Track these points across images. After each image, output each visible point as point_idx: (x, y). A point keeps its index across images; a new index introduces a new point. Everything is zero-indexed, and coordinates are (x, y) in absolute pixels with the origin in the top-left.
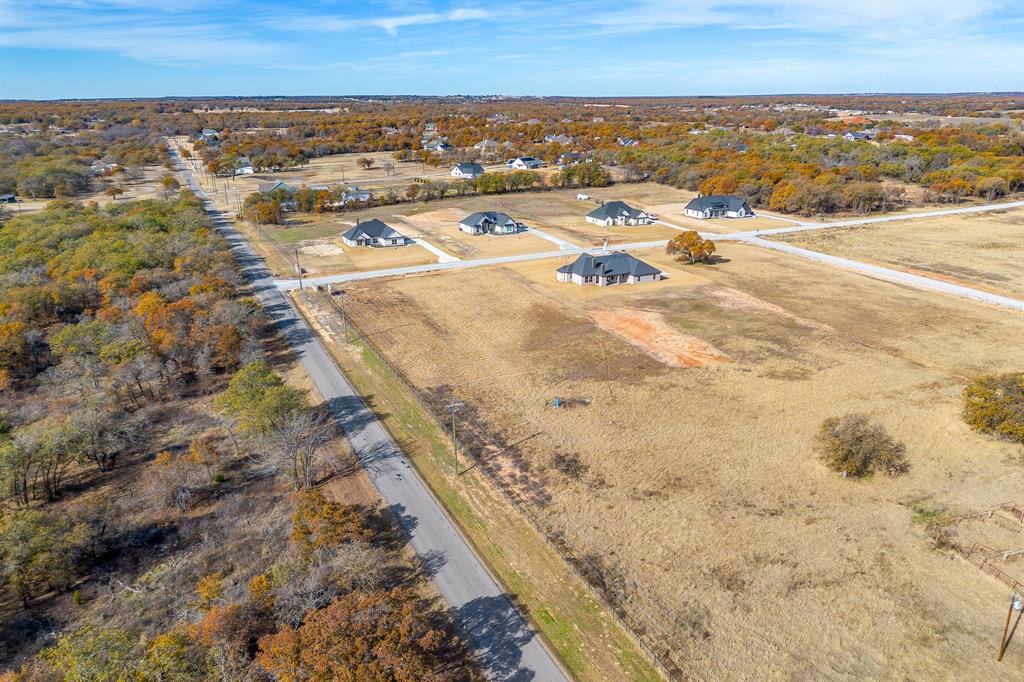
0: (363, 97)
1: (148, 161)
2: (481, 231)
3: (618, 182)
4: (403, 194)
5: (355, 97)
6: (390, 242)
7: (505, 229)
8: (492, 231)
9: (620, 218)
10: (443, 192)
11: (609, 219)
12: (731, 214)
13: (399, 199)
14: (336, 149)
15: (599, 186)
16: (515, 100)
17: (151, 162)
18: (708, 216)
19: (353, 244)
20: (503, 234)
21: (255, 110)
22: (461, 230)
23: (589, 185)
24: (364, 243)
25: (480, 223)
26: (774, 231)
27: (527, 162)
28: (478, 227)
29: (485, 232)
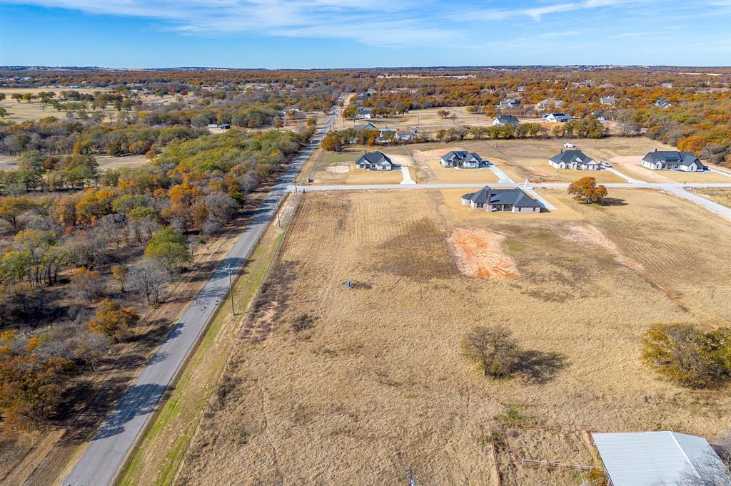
0: (498, 67)
1: (316, 108)
2: (451, 164)
3: (615, 136)
4: (434, 136)
5: (492, 67)
6: (381, 168)
7: (469, 165)
8: (461, 165)
9: (572, 163)
10: (462, 136)
11: (563, 163)
12: (683, 167)
13: (429, 139)
14: (436, 104)
15: (594, 138)
16: (621, 69)
17: (319, 109)
18: (660, 167)
19: (358, 166)
20: (467, 168)
21: (416, 76)
22: (441, 163)
23: (585, 137)
24: (365, 167)
25: (451, 159)
26: (705, 185)
27: (557, 117)
28: (449, 161)
29: (455, 166)
